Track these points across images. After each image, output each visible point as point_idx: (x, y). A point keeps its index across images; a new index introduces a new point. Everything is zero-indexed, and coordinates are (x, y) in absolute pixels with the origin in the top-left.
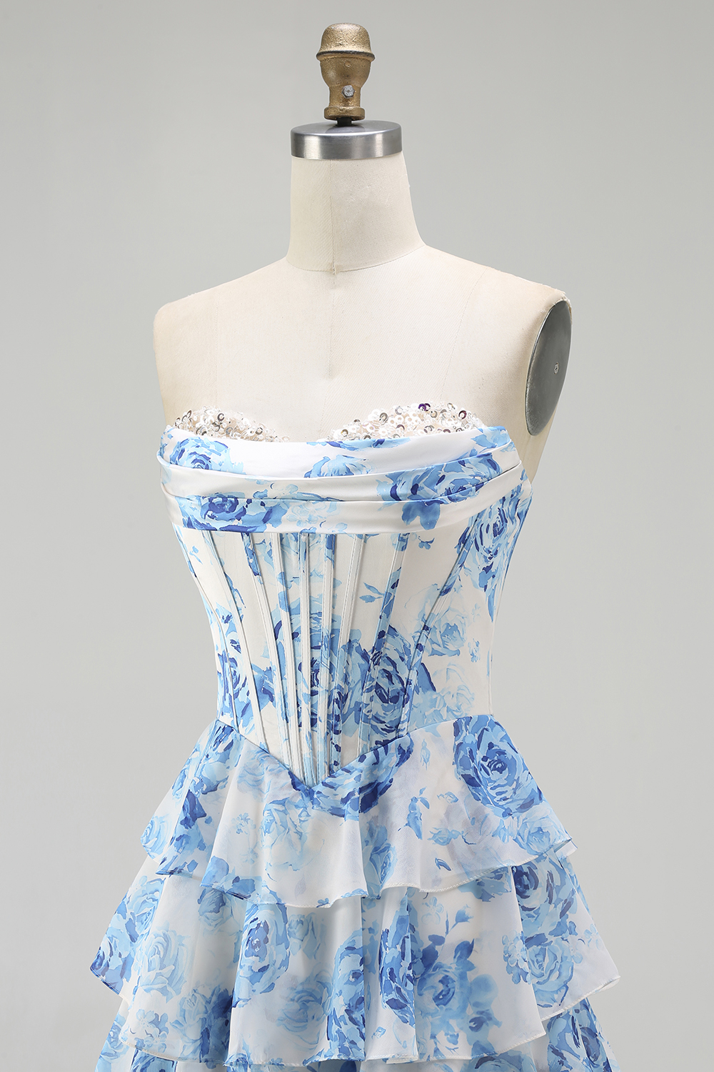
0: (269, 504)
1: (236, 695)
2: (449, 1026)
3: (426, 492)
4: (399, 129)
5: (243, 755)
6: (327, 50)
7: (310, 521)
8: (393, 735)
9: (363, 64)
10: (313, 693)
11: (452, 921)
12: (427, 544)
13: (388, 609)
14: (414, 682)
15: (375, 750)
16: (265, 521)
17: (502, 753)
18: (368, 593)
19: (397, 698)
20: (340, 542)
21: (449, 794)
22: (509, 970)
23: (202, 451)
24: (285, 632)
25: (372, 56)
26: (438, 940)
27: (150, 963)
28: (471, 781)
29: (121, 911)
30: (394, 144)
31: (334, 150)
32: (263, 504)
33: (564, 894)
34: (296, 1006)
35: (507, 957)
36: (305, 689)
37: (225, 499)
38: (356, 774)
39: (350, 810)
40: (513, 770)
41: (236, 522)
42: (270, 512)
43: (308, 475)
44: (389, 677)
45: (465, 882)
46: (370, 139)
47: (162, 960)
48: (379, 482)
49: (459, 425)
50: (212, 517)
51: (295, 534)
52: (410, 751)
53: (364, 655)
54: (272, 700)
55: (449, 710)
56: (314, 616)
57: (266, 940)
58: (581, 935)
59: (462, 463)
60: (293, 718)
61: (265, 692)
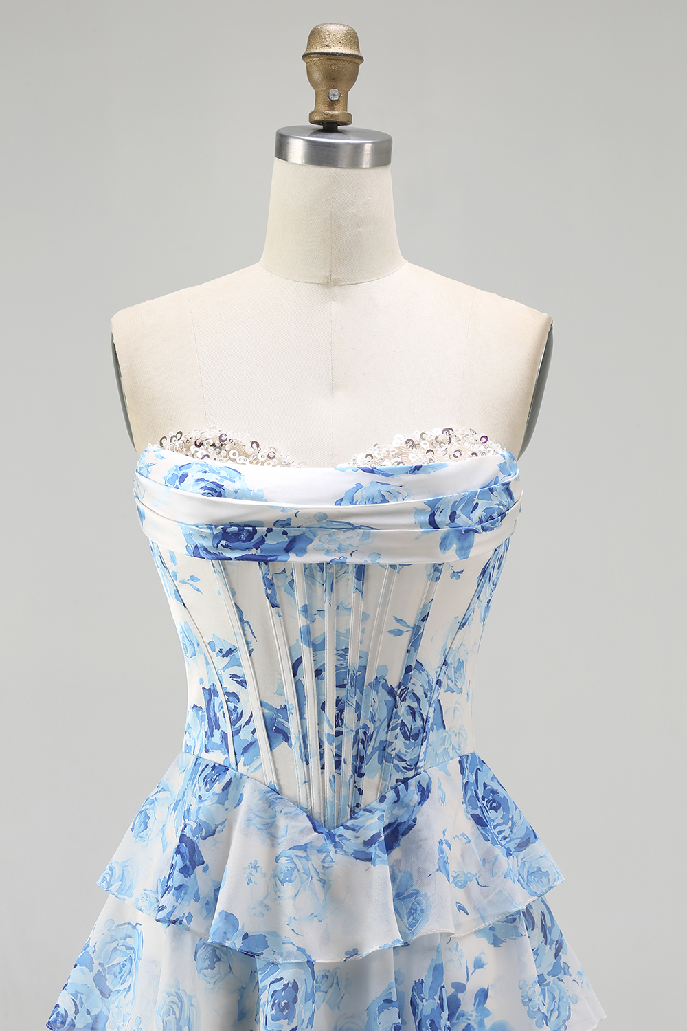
0: (293, 532)
1: (236, 733)
3: (462, 520)
4: (389, 141)
5: (250, 795)
6: (312, 51)
7: (339, 550)
8: (412, 773)
9: (350, 66)
10: (339, 734)
11: (471, 969)
12: (457, 574)
13: (415, 642)
14: (431, 720)
15: (396, 789)
16: (288, 550)
17: (494, 792)
18: (398, 626)
19: (415, 736)
20: (371, 574)
21: (463, 835)
22: (531, 1014)
23: (212, 478)
24: (307, 669)
25: (361, 59)
26: (460, 987)
27: (165, 1025)
28: (480, 821)
29: (86, 962)
30: (383, 156)
31: (320, 156)
32: (285, 533)
33: (554, 936)
35: (527, 1001)
36: (329, 730)
37: (241, 527)
38: (378, 814)
39: (379, 853)
40: (507, 810)
41: (253, 552)
42: (293, 541)
43: (339, 502)
44: (413, 715)
45: (481, 927)
46: (358, 149)
47: (178, 1021)
48: (417, 512)
49: (483, 449)
50: (226, 547)
51: (321, 565)
52: (429, 791)
53: (391, 692)
54: (287, 739)
55: (454, 748)
56: (342, 653)
57: (295, 999)
58: (575, 976)
59: (492, 491)
60: (315, 761)
61: (278, 730)
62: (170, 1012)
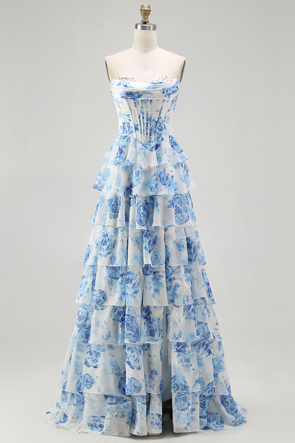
0: (139, 94)
1: (129, 130)
2: (171, 190)
3: (169, 92)
4: (156, 25)
5: (132, 140)
6: (142, 9)
7: (147, 97)
8: (160, 136)
9: (149, 12)
10: (147, 129)
11: (170, 172)
12: (168, 101)
13: (160, 113)
14: (163, 127)
15: (157, 138)
16: (138, 97)
17: (175, 142)
18: (157, 110)
19: (161, 130)
20: (153, 102)
21: (169, 148)
22: (181, 180)
23: (125, 84)
24: (141, 117)
25: (151, 11)
26: (168, 174)
27: (116, 180)
28: (172, 146)
31: (143, 28)
32: (138, 94)
33: (187, 169)
34: (143, 186)
35: (181, 178)
36: (145, 128)
37: (130, 93)
38: (154, 142)
39: (154, 149)
40: (178, 146)
41: (132, 97)
43: (147, 89)
44: (160, 126)
45: (172, 165)
46: (150, 27)
47: (118, 179)
48: (161, 90)
49: (173, 79)
50: (128, 96)
51: (144, 100)
52: (163, 139)
53: (156, 122)
54: (138, 130)
55: (168, 133)
56: (147, 115)
57: (139, 174)
58: (190, 177)
59: (174, 87)
60: (143, 133)
61: (137, 129)
62: (117, 178)
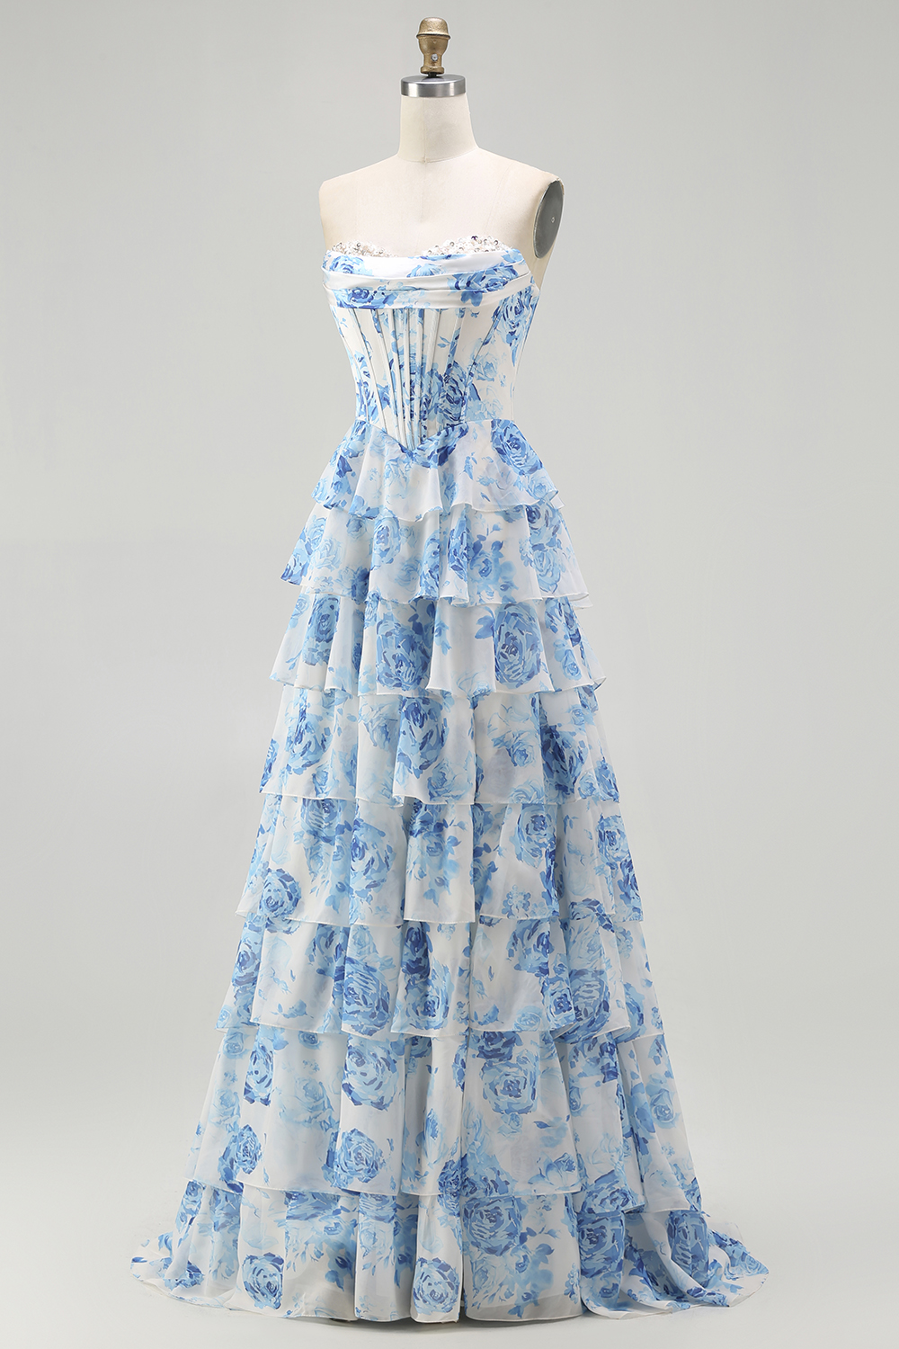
0: (387, 293)
1: (369, 404)
2: (488, 588)
3: (475, 285)
4: (465, 80)
5: (372, 437)
6: (422, 33)
7: (409, 302)
8: (457, 422)
9: (444, 41)
10: (412, 399)
11: (490, 530)
12: (475, 315)
13: (453, 352)
14: (468, 394)
15: (447, 429)
16: (384, 303)
17: (518, 440)
18: (443, 342)
19: (460, 402)
20: (427, 314)
21: (488, 458)
22: (522, 558)
23: (348, 263)
24: (396, 365)
25: (449, 37)
26: (483, 538)
27: (321, 555)
28: (500, 452)
29: (302, 537)
30: (461, 89)
31: (426, 92)
32: (383, 293)
33: (555, 523)
34: (405, 573)
35: (521, 552)
36: (407, 397)
37: (361, 291)
38: (436, 442)
39: (432, 462)
40: (524, 449)
41: (368, 304)
42: (387, 298)
43: (409, 276)
44: (454, 390)
45: (498, 510)
46: (447, 85)
47: (328, 552)
48: (448, 279)
49: (494, 248)
50: (355, 301)
51: (401, 309)
52: (467, 432)
53: (440, 378)
54: (389, 404)
55: (488, 413)
56: (413, 356)
57: (388, 535)
59: (496, 270)
60: (400, 414)
61: (385, 399)
62: (325, 548)
